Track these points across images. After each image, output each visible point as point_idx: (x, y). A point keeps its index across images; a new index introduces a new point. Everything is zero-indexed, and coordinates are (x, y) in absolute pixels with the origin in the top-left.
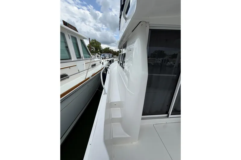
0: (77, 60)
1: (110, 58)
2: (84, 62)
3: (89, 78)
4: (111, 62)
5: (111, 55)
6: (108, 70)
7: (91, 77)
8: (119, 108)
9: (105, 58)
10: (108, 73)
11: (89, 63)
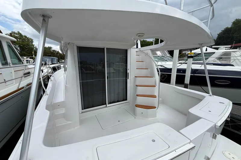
0: (2, 67)
1: (53, 64)
2: (12, 70)
3: (23, 88)
4: (55, 69)
5: (56, 59)
6: (52, 78)
7: (26, 87)
8: (64, 108)
9: (46, 64)
10: (51, 80)
11: (23, 71)
